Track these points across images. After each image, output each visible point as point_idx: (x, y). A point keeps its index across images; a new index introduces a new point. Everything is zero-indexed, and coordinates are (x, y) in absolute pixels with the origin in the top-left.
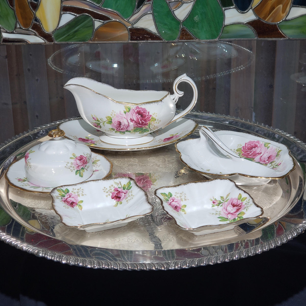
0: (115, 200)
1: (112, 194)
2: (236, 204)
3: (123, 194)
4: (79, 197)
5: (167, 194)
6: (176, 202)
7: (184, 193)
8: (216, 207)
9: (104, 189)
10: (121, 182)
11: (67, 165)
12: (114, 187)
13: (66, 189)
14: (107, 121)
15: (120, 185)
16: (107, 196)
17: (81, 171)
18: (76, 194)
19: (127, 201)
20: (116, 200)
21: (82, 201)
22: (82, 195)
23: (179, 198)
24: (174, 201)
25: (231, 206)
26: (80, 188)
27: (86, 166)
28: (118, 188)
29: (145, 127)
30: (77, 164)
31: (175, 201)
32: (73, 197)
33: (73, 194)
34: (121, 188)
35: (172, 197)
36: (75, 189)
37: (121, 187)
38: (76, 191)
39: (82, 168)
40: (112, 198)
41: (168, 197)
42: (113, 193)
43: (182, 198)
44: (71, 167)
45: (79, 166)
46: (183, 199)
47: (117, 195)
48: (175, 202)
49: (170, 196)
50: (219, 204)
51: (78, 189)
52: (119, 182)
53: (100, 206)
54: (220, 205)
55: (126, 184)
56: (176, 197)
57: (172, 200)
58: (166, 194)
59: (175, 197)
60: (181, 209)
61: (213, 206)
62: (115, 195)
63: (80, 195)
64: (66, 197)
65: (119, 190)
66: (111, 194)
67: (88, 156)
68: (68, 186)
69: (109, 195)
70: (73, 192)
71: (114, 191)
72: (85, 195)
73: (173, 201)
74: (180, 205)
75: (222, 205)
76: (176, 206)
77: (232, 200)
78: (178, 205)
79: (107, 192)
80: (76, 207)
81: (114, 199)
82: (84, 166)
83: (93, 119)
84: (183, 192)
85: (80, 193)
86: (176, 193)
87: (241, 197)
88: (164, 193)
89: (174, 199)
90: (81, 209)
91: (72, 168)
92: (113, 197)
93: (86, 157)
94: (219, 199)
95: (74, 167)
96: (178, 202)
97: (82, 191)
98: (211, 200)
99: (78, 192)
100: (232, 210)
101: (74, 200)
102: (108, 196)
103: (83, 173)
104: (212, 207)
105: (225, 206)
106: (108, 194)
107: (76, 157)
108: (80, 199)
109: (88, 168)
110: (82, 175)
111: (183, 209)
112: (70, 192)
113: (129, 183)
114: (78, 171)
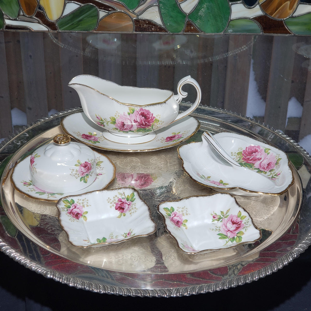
2: (235, 221)
3: (127, 206)
4: (83, 208)
5: (170, 209)
6: (178, 216)
7: (185, 208)
8: (216, 222)
9: (108, 199)
10: (125, 193)
11: (72, 173)
12: (118, 197)
13: (72, 199)
14: (110, 121)
15: (124, 196)
16: (111, 207)
17: (85, 177)
18: (81, 205)
19: (131, 214)
20: (120, 211)
21: (87, 212)
22: (87, 206)
23: (181, 213)
24: (176, 216)
25: (231, 223)
26: (85, 198)
27: (90, 172)
29: (148, 128)
30: (82, 172)
31: (177, 216)
32: (78, 208)
33: (78, 205)
34: (125, 199)
35: (174, 211)
36: (81, 200)
38: (81, 202)
39: (87, 175)
40: (116, 209)
41: (170, 212)
42: (117, 204)
43: (183, 212)
44: (76, 174)
45: (84, 173)
46: (185, 214)
47: (121, 205)
49: (172, 211)
50: (219, 219)
51: (83, 200)
52: (123, 193)
53: (104, 216)
54: (221, 220)
55: (129, 195)
57: (174, 215)
58: (168, 209)
59: (176, 211)
60: (182, 223)
61: (213, 221)
63: (85, 206)
64: (71, 209)
66: (115, 205)
67: (93, 163)
68: (73, 197)
69: (113, 206)
70: (78, 202)
71: (117, 202)
72: (90, 205)
73: (175, 216)
74: (181, 220)
75: (222, 221)
77: (232, 216)
78: (180, 220)
79: (111, 203)
80: (81, 219)
81: (117, 210)
82: (89, 172)
83: (97, 118)
84: (185, 207)
85: (85, 204)
86: (178, 208)
87: (240, 215)
88: (167, 208)
89: (176, 214)
90: (86, 220)
91: (77, 176)
93: (91, 163)
94: (219, 214)
95: (79, 175)
96: (179, 217)
97: (87, 201)
98: (212, 215)
99: (83, 203)
100: (231, 227)
101: (79, 212)
102: (112, 207)
103: (88, 179)
104: (212, 221)
105: (225, 222)
106: (111, 205)
107: (81, 164)
108: (85, 210)
109: (92, 174)
110: (86, 181)
111: (184, 224)
112: (75, 203)
113: (132, 194)
114: (82, 177)
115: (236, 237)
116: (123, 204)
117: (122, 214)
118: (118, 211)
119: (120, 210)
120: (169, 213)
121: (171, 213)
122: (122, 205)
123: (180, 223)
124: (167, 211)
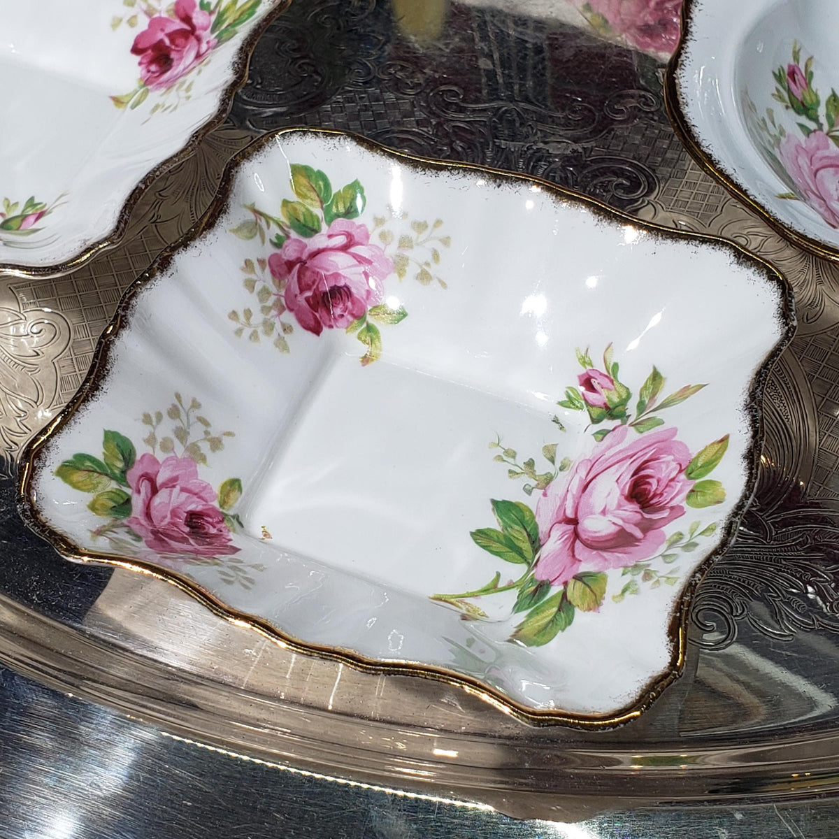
0: (140, 68)
1: (151, 25)
2: (654, 487)
5: (334, 191)
6: (361, 260)
7: (440, 232)
16: (116, 23)
20: (144, 72)
23: (391, 250)
24: (353, 250)
28: (198, 8)
31: (355, 256)
34: (211, 13)
35: (357, 221)
37: (212, 7)
40: (136, 50)
41: (327, 211)
42: (156, 23)
43: (408, 253)
46: (412, 270)
47: (172, 41)
48: (355, 262)
49: (342, 210)
50: (611, 411)
56: (379, 230)
57: (340, 240)
58: (327, 185)
59: (370, 226)
60: (359, 316)
61: (570, 403)
62: (161, 41)
65: (195, 21)
66: (143, 24)
69: (132, 22)
71: (168, 11)
73: (344, 248)
75: (604, 433)
76: (341, 283)
81: (137, 58)
84: (438, 223)
87: (710, 464)
88: (321, 176)
89: (357, 238)
92: (140, 46)
96: (367, 268)
100: (604, 512)
102: (124, 25)
104: (561, 404)
105: (608, 454)
106: (128, 12)
111: (370, 328)
115: (556, 589)
116: (187, 38)
117: (142, 90)
118: (140, 64)
119: (151, 63)
120: (318, 212)
121: (330, 219)
122: (180, 41)
123: (346, 309)
124: (313, 195)
